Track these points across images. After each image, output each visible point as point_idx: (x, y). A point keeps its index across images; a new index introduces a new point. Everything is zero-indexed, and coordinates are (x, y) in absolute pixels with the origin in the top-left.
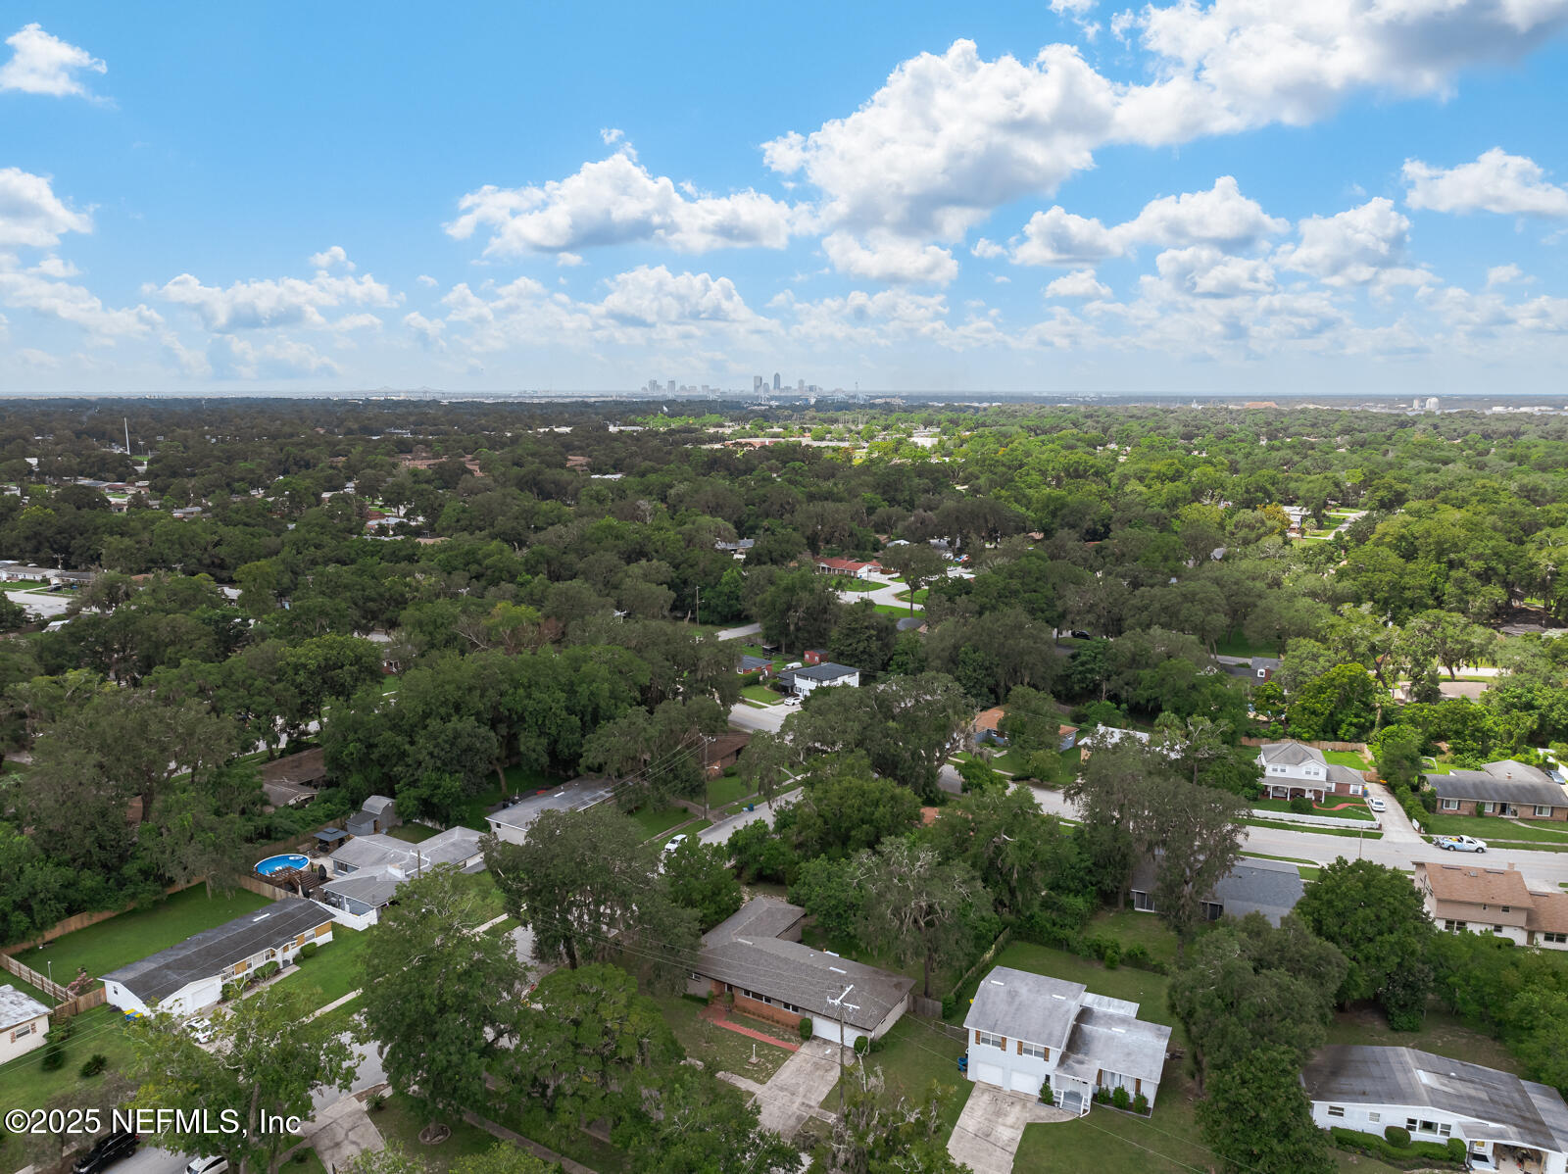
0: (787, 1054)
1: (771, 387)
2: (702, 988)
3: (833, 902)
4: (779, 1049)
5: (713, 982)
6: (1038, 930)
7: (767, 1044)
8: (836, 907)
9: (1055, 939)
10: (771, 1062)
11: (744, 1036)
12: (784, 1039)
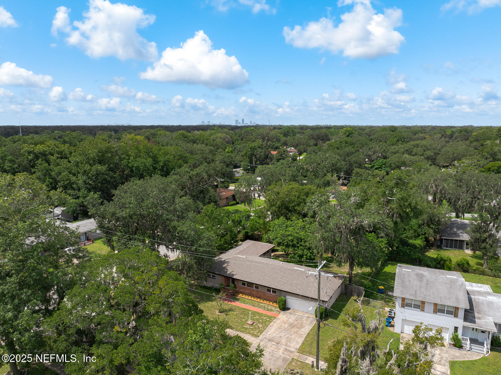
0: (271, 319)
1: (241, 123)
2: (217, 282)
3: (290, 238)
4: (266, 316)
5: (223, 278)
6: (402, 254)
7: (258, 313)
8: (292, 241)
9: (412, 259)
10: (262, 323)
11: (243, 309)
12: (268, 310)
